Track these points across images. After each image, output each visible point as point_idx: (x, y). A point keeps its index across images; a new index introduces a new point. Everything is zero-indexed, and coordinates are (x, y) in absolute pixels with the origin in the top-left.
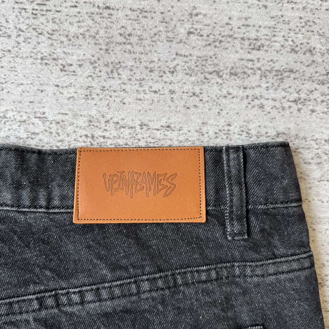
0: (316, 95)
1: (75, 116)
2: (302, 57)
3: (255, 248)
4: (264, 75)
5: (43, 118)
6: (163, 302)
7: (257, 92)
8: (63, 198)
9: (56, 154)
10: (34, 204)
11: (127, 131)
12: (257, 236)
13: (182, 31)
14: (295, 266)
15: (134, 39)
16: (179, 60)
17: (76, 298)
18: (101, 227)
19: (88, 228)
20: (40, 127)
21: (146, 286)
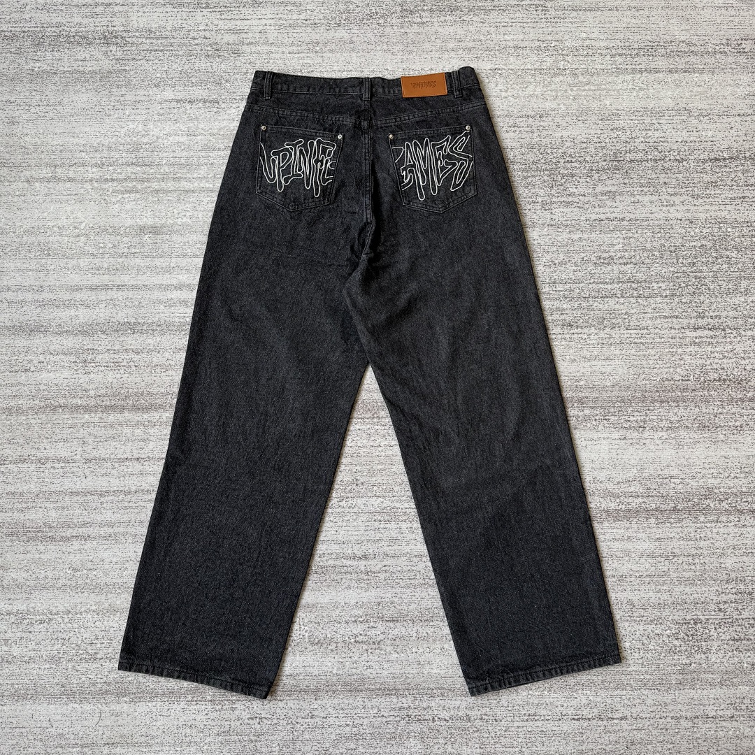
0: (484, 55)
1: (398, 68)
2: (477, 43)
3: (465, 100)
4: (464, 50)
5: (387, 70)
6: (436, 117)
7: (462, 56)
8: (398, 91)
9: (393, 80)
10: (389, 92)
11: (417, 72)
12: (465, 96)
13: (433, 38)
14: (479, 104)
15: (416, 42)
16: (433, 48)
17: (407, 118)
18: (412, 98)
19: (407, 99)
20: (386, 73)
21: (429, 113)
